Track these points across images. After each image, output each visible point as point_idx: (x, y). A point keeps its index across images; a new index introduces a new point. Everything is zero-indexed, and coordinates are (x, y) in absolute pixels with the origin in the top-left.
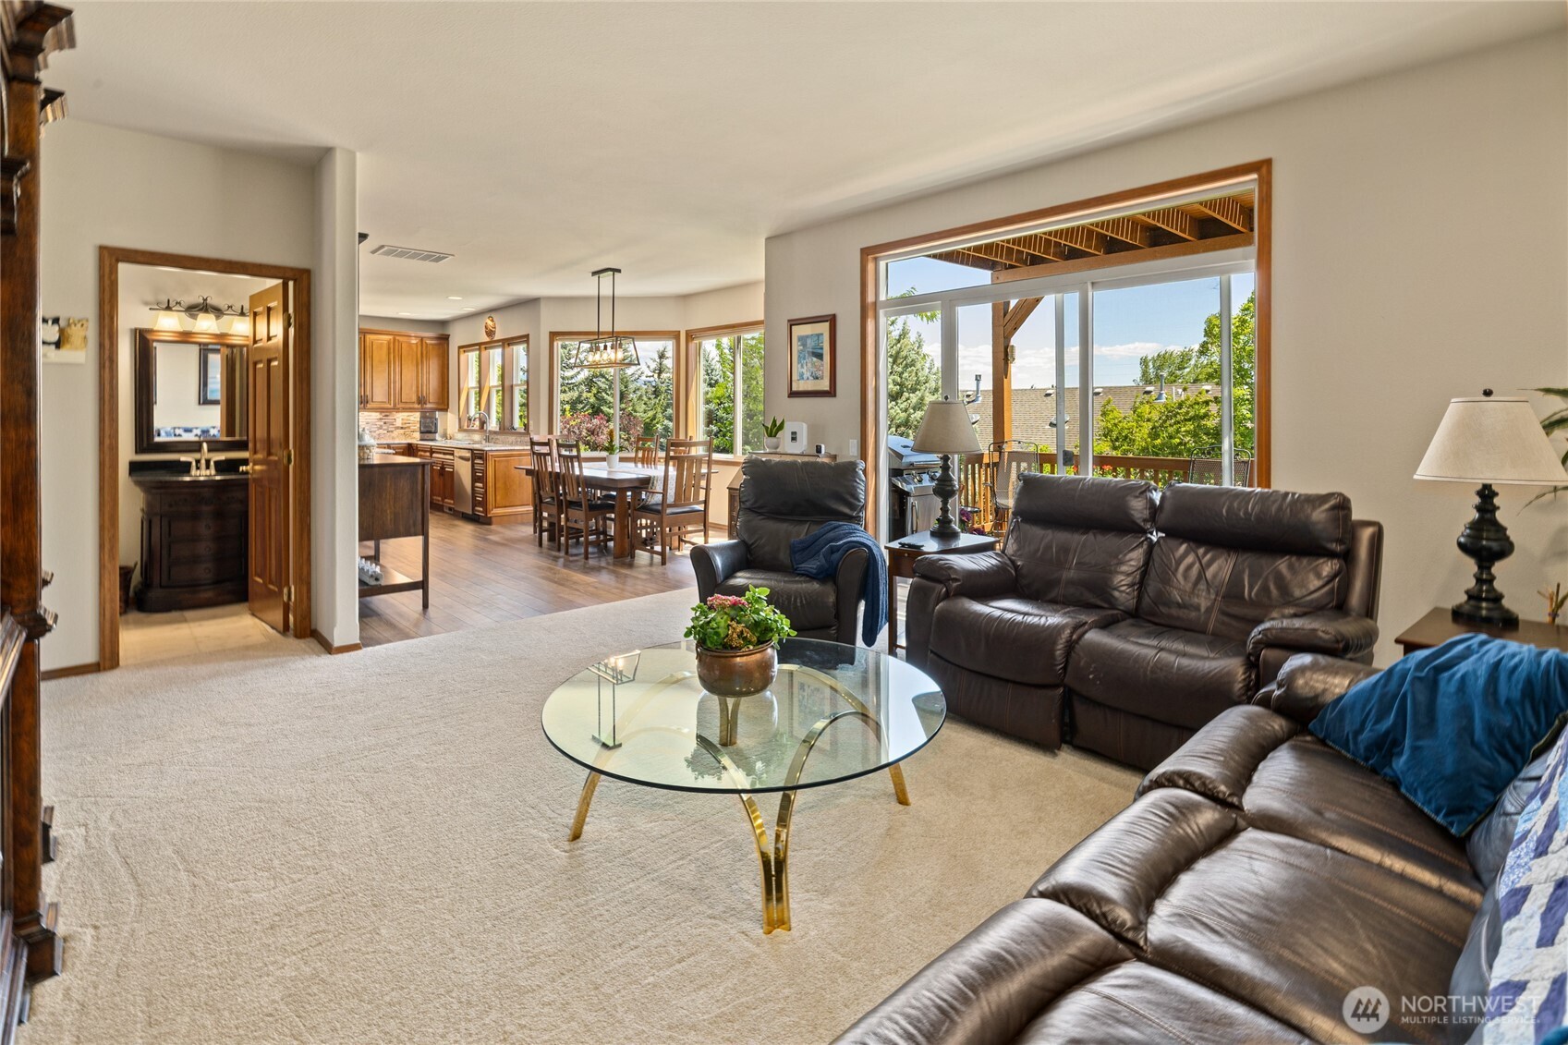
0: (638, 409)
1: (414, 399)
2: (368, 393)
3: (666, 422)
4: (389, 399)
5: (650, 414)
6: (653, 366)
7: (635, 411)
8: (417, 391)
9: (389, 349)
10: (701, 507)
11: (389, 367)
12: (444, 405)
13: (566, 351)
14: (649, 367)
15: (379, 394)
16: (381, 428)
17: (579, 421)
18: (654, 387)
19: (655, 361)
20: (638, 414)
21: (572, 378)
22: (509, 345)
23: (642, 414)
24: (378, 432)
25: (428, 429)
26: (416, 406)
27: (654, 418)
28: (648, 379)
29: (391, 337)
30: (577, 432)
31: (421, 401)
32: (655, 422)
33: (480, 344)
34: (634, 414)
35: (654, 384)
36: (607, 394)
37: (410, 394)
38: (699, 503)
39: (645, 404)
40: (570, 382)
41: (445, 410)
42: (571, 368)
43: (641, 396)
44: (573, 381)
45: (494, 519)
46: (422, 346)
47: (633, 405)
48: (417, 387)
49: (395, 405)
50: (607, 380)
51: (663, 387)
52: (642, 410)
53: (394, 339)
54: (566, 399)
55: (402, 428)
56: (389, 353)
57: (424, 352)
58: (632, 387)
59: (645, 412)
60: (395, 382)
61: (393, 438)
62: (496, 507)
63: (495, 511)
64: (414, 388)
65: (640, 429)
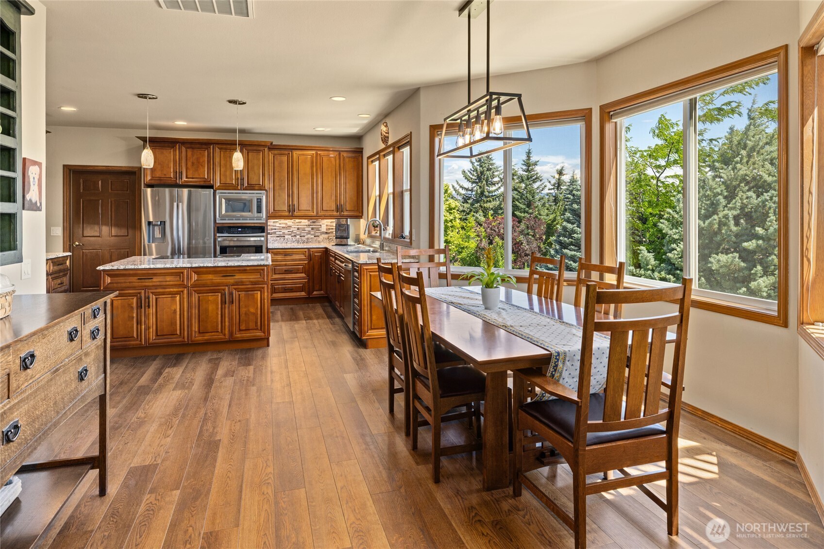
0: (542, 213)
1: (334, 207)
2: (296, 203)
3: (565, 223)
4: (313, 208)
5: (552, 217)
6: (553, 181)
7: (540, 215)
8: (336, 200)
9: (312, 163)
10: (662, 426)
11: (312, 178)
12: (358, 213)
13: (491, 173)
14: (550, 182)
15: (305, 204)
16: (309, 233)
17: (498, 222)
18: (554, 196)
19: (554, 177)
20: (542, 217)
21: (495, 191)
22: (399, 148)
23: (545, 216)
24: (306, 237)
25: (342, 236)
26: (335, 213)
27: (554, 220)
28: (550, 191)
29: (314, 152)
30: (497, 230)
31: (339, 208)
32: (555, 223)
33: (378, 153)
34: (539, 217)
35: (554, 195)
36: (519, 202)
37: (330, 204)
38: (658, 420)
39: (547, 209)
40: (493, 194)
41: (359, 217)
42: (494, 184)
43: (544, 204)
44: (496, 193)
45: (369, 343)
46: (340, 158)
47: (539, 210)
48: (336, 196)
49: (317, 213)
50: (519, 192)
51: (561, 196)
52: (545, 214)
53: (317, 154)
54: (491, 207)
55: (327, 233)
56: (312, 167)
57: (342, 165)
58: (537, 197)
59: (547, 215)
60: (317, 193)
61: (319, 242)
62: (372, 329)
63: (371, 332)
64: (334, 198)
65: (543, 228)
